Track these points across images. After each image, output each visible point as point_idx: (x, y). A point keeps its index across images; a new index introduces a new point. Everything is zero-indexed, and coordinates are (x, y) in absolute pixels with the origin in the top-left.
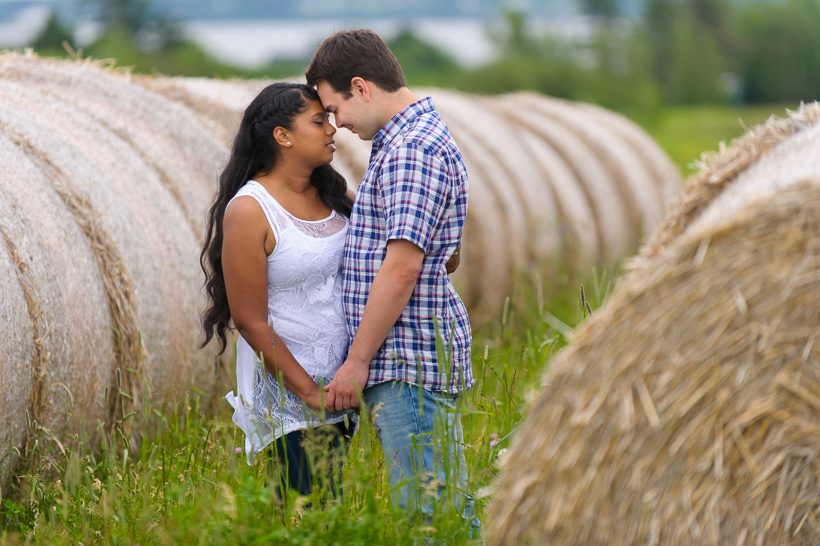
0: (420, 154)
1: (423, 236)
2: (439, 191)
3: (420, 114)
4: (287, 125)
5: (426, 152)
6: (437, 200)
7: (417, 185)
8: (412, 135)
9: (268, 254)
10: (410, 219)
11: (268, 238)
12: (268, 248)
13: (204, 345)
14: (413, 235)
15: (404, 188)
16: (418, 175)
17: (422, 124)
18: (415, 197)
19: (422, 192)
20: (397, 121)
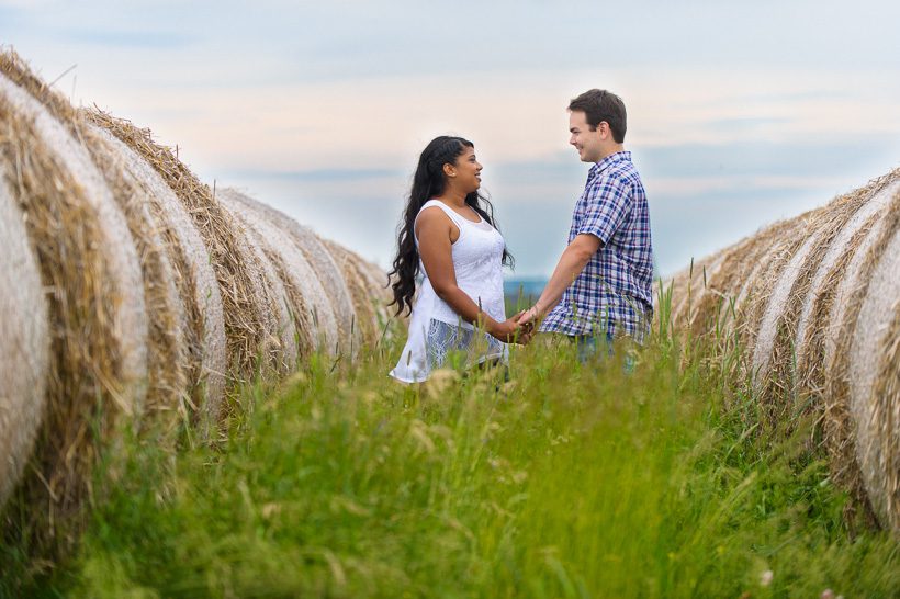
0: (617, 182)
1: (606, 234)
2: (623, 209)
3: (622, 159)
4: (453, 162)
5: (622, 181)
6: (620, 214)
7: (609, 202)
8: (615, 170)
9: (452, 243)
10: (600, 222)
11: (453, 231)
12: (453, 238)
13: (398, 313)
14: (599, 232)
15: (600, 202)
16: (612, 195)
17: (622, 165)
18: (606, 209)
19: (612, 206)
20: (607, 160)
